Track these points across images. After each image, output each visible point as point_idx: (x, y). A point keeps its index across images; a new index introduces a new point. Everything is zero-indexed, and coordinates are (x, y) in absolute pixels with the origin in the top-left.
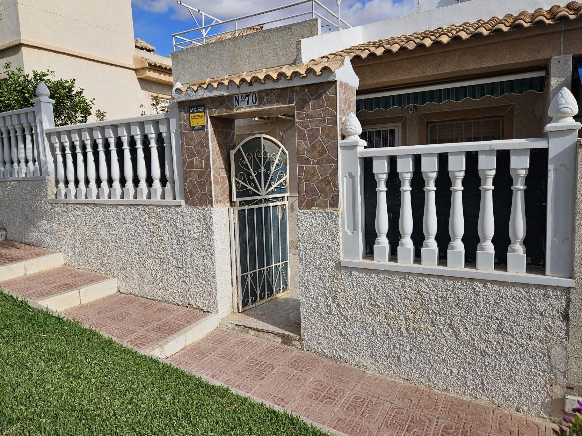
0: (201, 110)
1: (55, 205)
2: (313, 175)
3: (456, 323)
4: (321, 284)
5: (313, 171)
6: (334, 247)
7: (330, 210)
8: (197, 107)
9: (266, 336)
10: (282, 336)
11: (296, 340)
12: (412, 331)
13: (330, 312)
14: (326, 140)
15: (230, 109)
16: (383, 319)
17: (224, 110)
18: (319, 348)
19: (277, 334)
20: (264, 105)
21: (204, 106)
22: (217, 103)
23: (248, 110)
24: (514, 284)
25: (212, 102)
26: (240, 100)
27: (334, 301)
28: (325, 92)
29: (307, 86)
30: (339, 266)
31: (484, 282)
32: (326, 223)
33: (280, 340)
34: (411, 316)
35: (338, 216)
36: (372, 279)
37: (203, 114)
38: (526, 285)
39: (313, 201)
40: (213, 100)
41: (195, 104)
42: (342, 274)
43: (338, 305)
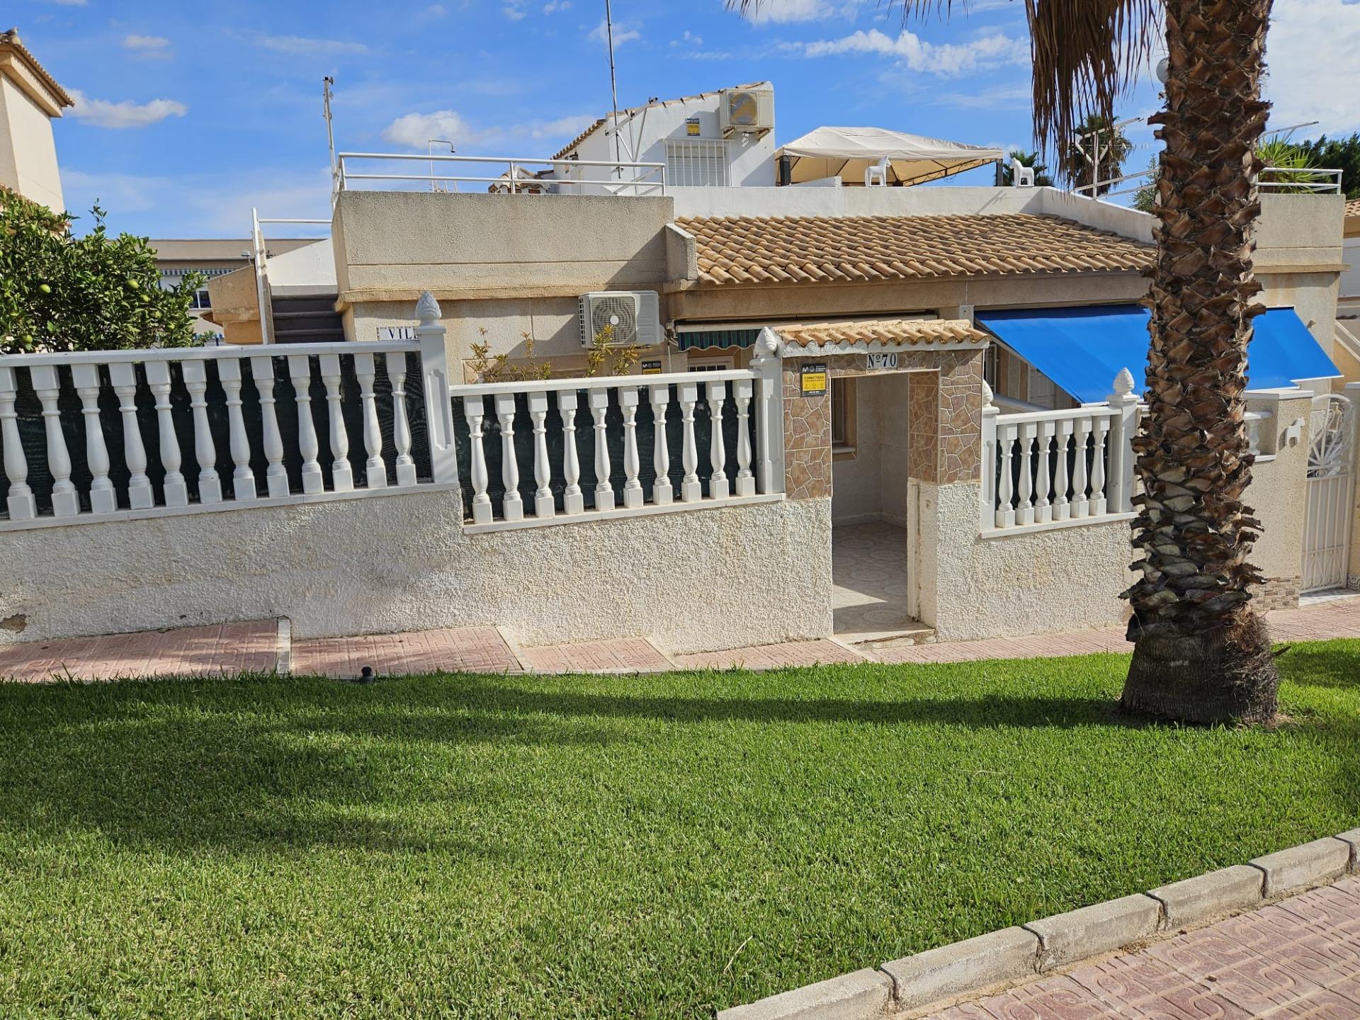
0: (820, 370)
1: (485, 537)
2: (956, 446)
3: (1070, 568)
4: (960, 564)
5: (956, 442)
6: (975, 520)
7: (973, 482)
8: (815, 366)
9: (894, 643)
10: (916, 635)
11: (930, 635)
12: (1038, 586)
13: (969, 591)
14: (970, 408)
15: (861, 370)
16: (1015, 583)
17: (853, 371)
18: (955, 634)
19: (908, 636)
20: (906, 367)
21: (824, 365)
22: (843, 362)
23: (885, 372)
24: (1104, 524)
25: (836, 361)
26: (875, 360)
27: (972, 578)
28: (971, 359)
29: (953, 351)
30: (979, 539)
31: (1087, 527)
32: (967, 496)
33: (912, 642)
34: (1037, 571)
35: (979, 487)
36: (1008, 545)
37: (823, 375)
38: (1111, 523)
39: (955, 474)
40: (838, 358)
41: (810, 361)
42: (981, 547)
43: (976, 581)
